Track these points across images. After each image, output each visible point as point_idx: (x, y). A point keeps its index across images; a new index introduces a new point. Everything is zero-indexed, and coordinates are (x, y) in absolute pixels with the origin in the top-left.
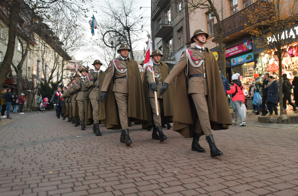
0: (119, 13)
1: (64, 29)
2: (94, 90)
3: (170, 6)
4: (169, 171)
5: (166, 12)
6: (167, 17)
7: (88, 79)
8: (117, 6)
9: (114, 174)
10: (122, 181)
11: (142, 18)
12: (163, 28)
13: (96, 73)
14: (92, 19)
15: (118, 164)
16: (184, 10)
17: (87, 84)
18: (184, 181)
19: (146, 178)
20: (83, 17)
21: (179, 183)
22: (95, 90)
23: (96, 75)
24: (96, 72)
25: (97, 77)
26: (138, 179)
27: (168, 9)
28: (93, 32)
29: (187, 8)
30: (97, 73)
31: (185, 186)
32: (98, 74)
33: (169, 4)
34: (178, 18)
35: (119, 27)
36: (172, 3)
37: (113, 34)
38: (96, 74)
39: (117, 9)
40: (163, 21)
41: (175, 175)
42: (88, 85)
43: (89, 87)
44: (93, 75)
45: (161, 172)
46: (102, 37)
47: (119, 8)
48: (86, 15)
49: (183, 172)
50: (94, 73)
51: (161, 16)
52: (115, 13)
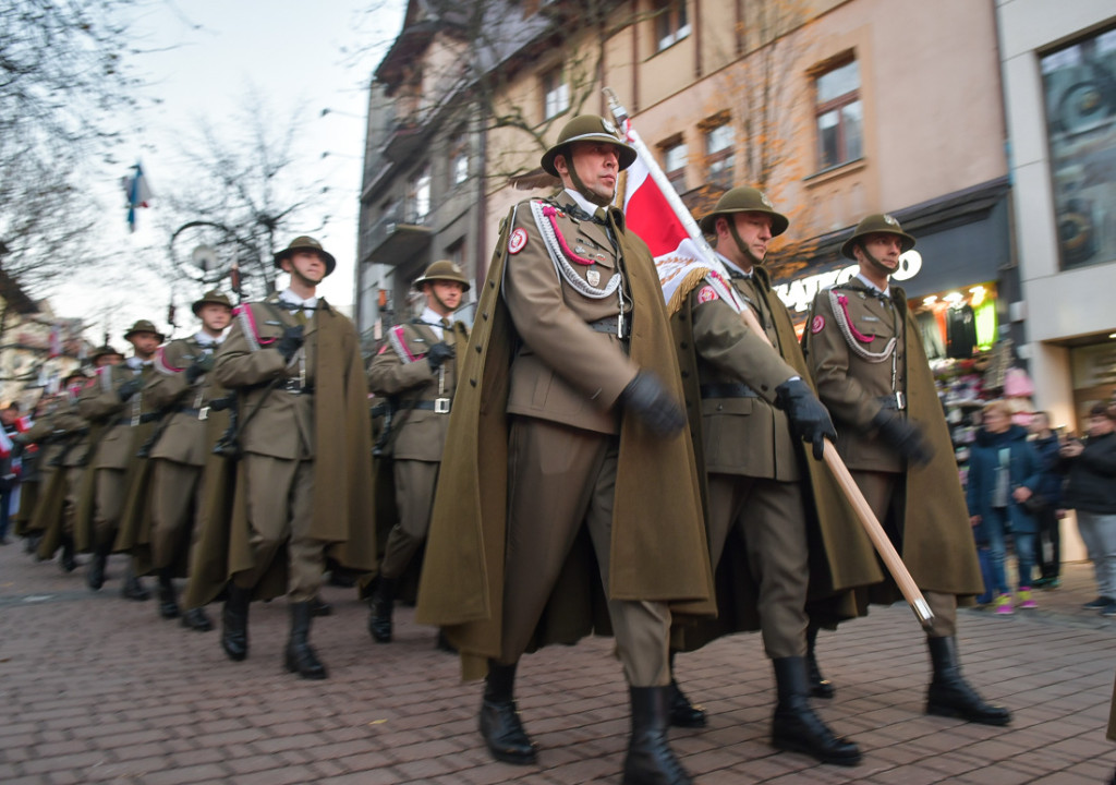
0: (243, 163)
1: (17, 195)
2: (278, 405)
3: (426, 163)
4: (358, 719)
5: (413, 179)
6: (413, 198)
7: (243, 335)
8: (236, 139)
9: (154, 735)
10: (178, 758)
11: (325, 190)
12: (398, 232)
13: (294, 306)
14: (133, 173)
15: (175, 699)
16: (474, 181)
17: (242, 364)
18: (402, 754)
19: (271, 746)
20: (98, 161)
21: (383, 760)
22: (288, 401)
23: (297, 317)
24: (297, 300)
25: (301, 328)
26: (239, 751)
27: (420, 173)
28: (131, 218)
29: (482, 177)
30: (302, 308)
31: (404, 768)
32: (309, 313)
33: (423, 158)
34: (451, 208)
35: (236, 213)
36: (433, 152)
37: (212, 235)
38: (294, 312)
39: (233, 148)
40: (400, 211)
41: (373, 735)
42: (246, 369)
43: (251, 381)
44: (277, 317)
45: (328, 724)
46: (166, 239)
47: (245, 145)
48: (109, 155)
49: (404, 723)
50: (284, 306)
51: (393, 191)
52: (226, 163)
